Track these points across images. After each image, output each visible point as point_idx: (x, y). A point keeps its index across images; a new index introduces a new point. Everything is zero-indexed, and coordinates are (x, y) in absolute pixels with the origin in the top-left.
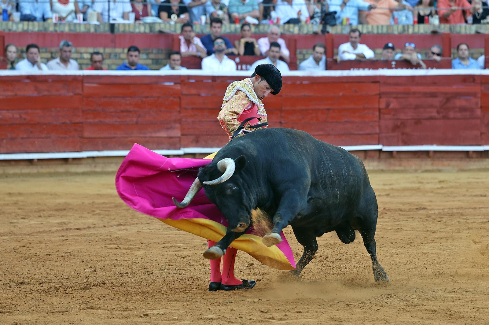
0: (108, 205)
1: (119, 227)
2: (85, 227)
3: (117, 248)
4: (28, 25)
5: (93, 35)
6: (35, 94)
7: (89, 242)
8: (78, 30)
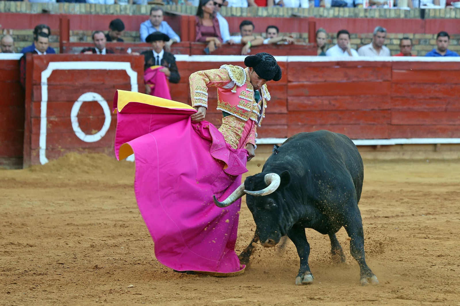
0: (416, 194)
1: (428, 216)
2: (393, 215)
3: (426, 237)
4: (339, 11)
5: (403, 20)
6: (345, 80)
7: (398, 231)
8: (388, 16)
